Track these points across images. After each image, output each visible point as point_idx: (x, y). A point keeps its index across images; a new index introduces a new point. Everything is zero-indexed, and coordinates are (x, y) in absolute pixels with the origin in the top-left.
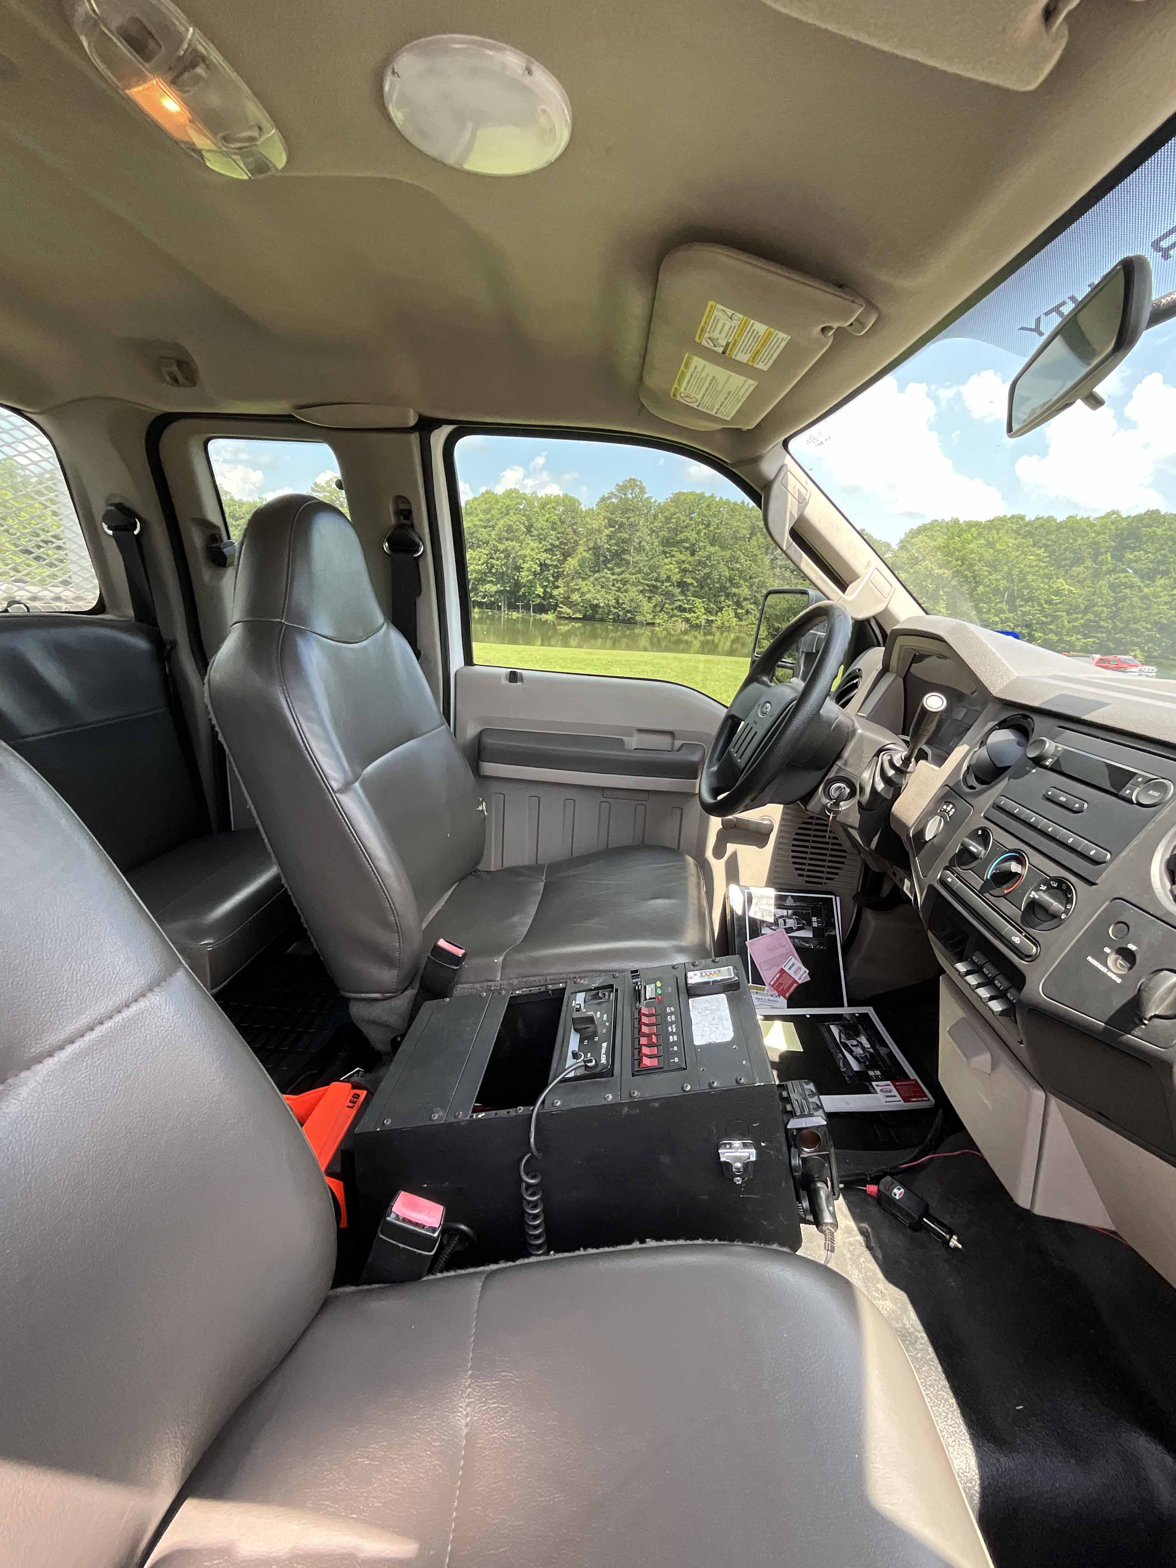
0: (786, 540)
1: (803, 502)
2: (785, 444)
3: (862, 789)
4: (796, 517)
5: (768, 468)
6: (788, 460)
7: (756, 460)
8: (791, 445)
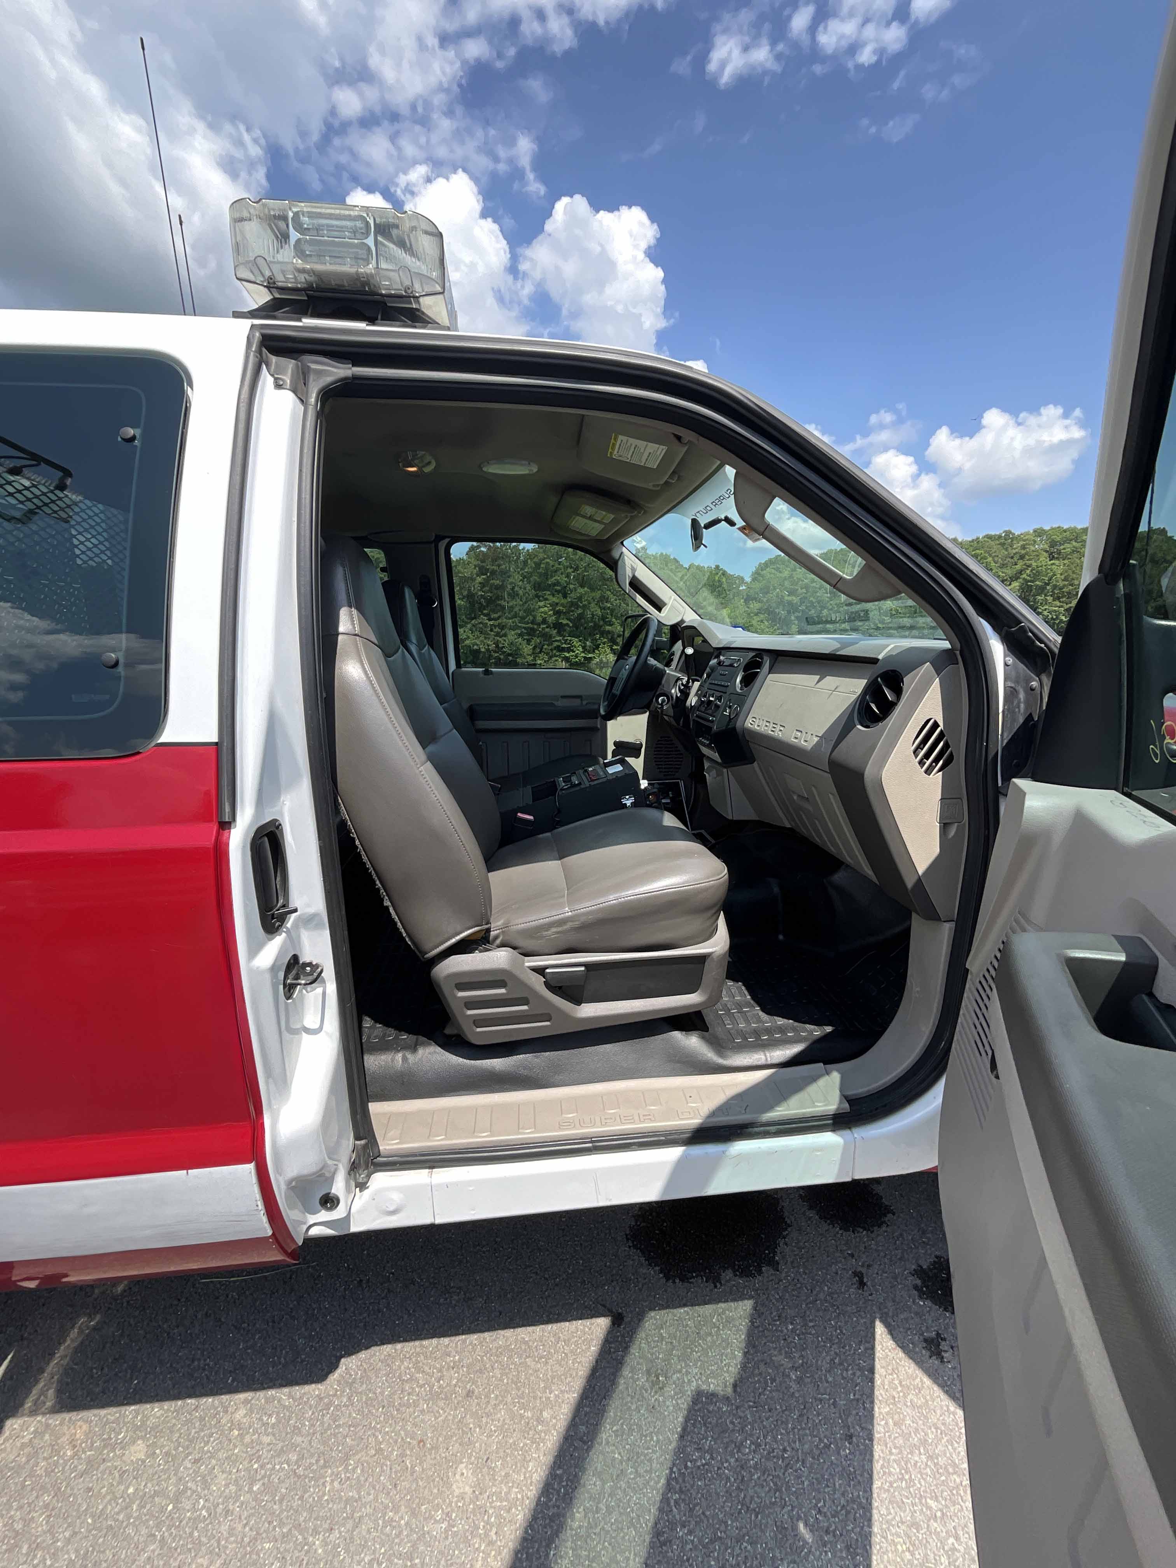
0: (628, 588)
1: (633, 570)
2: (622, 543)
3: (672, 697)
4: (631, 576)
5: (616, 554)
6: (624, 549)
7: (609, 551)
8: (624, 543)
